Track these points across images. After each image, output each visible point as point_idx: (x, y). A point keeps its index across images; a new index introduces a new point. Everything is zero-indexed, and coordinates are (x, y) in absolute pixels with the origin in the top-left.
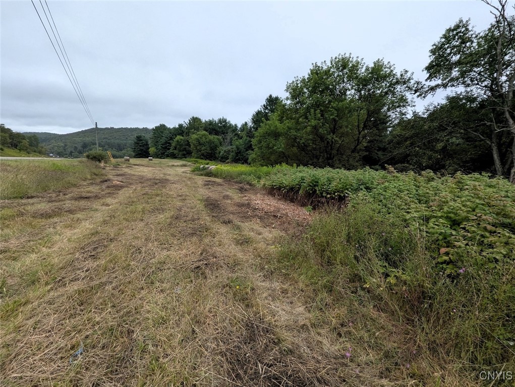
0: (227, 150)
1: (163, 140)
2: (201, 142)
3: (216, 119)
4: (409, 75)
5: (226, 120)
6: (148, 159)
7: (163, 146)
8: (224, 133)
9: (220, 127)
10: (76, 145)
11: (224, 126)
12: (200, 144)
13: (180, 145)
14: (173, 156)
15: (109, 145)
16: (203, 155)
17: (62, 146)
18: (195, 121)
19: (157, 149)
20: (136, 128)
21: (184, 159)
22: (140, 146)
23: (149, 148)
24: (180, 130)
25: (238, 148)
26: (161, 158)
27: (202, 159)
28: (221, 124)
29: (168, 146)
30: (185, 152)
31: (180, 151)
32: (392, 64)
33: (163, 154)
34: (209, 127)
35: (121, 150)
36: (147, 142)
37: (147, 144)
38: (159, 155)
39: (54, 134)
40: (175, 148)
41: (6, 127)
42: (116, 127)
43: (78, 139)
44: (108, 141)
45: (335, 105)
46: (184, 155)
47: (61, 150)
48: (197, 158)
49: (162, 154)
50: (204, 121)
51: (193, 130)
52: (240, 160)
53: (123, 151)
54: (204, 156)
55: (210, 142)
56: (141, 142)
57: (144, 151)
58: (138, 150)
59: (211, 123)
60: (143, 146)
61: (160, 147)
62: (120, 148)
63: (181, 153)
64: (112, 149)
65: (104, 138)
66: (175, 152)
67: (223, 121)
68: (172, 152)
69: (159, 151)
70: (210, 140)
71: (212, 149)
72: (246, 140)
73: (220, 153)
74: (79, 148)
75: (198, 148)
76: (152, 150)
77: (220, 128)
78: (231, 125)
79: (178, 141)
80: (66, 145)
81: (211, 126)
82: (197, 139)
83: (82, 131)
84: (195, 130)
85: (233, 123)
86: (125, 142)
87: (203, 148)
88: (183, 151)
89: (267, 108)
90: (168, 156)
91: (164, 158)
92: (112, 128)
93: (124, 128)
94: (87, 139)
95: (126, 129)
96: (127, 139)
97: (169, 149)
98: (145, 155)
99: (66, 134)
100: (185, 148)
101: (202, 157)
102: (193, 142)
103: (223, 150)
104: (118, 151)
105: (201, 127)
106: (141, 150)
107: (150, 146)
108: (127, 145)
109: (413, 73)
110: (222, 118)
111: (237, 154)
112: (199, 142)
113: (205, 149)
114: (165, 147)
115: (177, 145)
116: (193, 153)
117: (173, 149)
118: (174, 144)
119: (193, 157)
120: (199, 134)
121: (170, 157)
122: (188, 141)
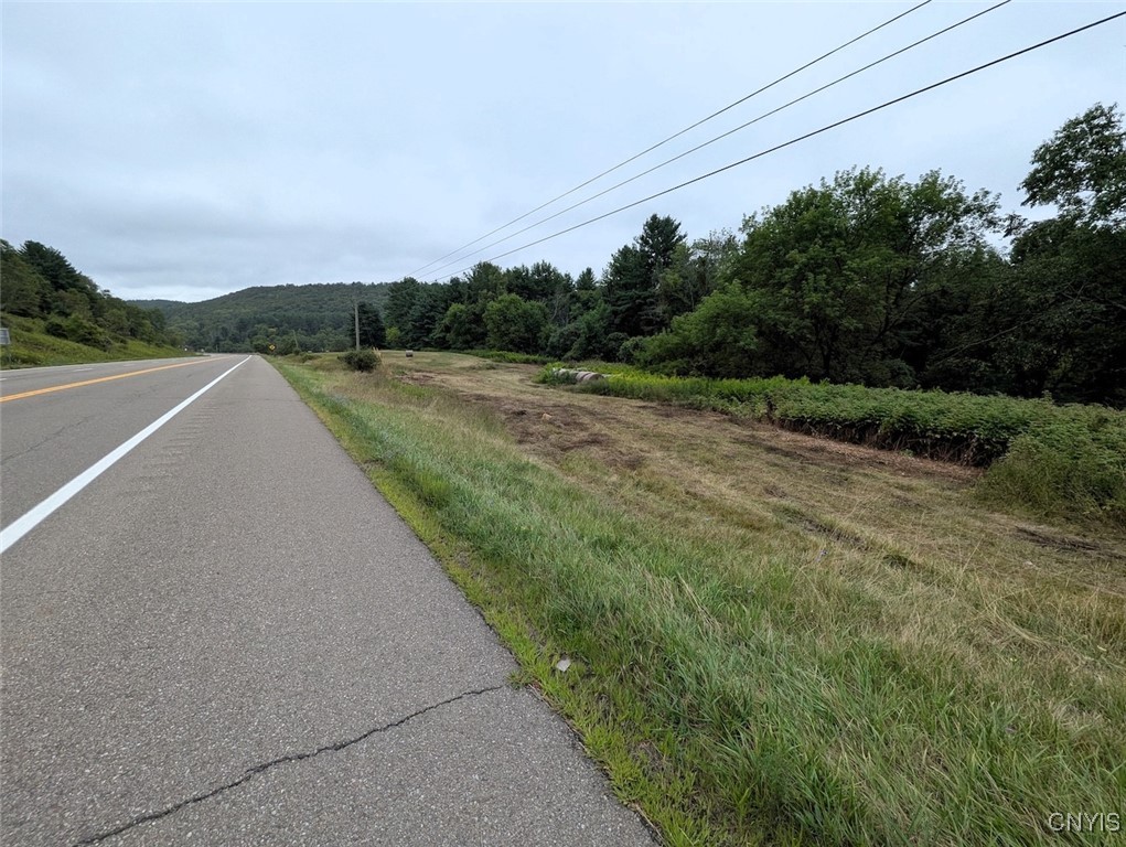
0: (566, 333)
1: (416, 312)
2: (509, 316)
3: (530, 266)
4: (990, 199)
5: (549, 267)
7: (417, 324)
8: (545, 295)
9: (537, 283)
10: (224, 325)
11: (546, 280)
12: (506, 321)
13: (460, 323)
14: (443, 345)
16: (512, 342)
17: (195, 328)
18: (485, 270)
19: (402, 331)
21: (469, 351)
22: (364, 324)
23: (383, 330)
24: (455, 291)
25: (590, 329)
27: (511, 350)
28: (539, 275)
29: (428, 323)
30: (468, 337)
31: (459, 334)
32: (957, 179)
33: (416, 340)
34: (515, 282)
35: (314, 334)
36: (376, 316)
37: (378, 321)
38: (408, 342)
39: (176, 302)
40: (448, 329)
41: (114, 296)
43: (225, 313)
44: (286, 314)
45: (854, 265)
46: (467, 342)
47: (195, 335)
48: (501, 349)
49: (414, 340)
50: (503, 270)
51: (485, 291)
52: (595, 353)
53: (318, 335)
54: (515, 345)
55: (526, 315)
57: (373, 335)
58: (361, 332)
59: (518, 274)
60: (369, 325)
61: (408, 326)
62: (309, 327)
63: (461, 339)
64: (296, 330)
65: (277, 308)
66: (450, 336)
67: (544, 270)
68: (439, 337)
69: (407, 334)
70: (525, 312)
71: (528, 329)
72: (605, 310)
73: (547, 338)
74: (233, 330)
75: (503, 328)
76: (392, 333)
77: (539, 284)
78: (558, 276)
79: (455, 315)
80: (202, 326)
81: (520, 281)
82: (499, 310)
83: (231, 294)
84: (489, 291)
85: (562, 271)
86: (319, 314)
87: (512, 328)
88: (465, 334)
89: (646, 243)
90: (427, 345)
91: (418, 350)
92: (290, 287)
93: (315, 286)
94: (243, 311)
95: (318, 287)
96: (321, 307)
97: (430, 331)
99: (200, 301)
100: (469, 329)
101: (510, 346)
102: (493, 316)
103: (554, 332)
104: (308, 335)
105: (501, 284)
106: (366, 332)
107: (384, 324)
108: (326, 321)
109: (998, 196)
110: (541, 263)
111: (589, 340)
112: (505, 317)
113: (516, 330)
114: (422, 327)
115: (452, 322)
116: (491, 339)
117: (442, 331)
118: (446, 321)
119: (492, 347)
120: (502, 300)
121: (432, 346)
122: (474, 314)
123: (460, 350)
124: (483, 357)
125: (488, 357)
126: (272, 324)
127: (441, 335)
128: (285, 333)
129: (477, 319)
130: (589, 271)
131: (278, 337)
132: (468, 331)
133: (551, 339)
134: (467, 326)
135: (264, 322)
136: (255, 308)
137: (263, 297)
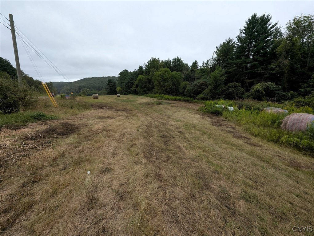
1: (127, 81)
2: (165, 78)
3: (172, 60)
5: (180, 60)
6: (116, 96)
7: (127, 85)
9: (175, 66)
10: (76, 88)
11: (178, 65)
12: (163, 80)
13: (142, 83)
14: (135, 93)
15: (93, 88)
16: (166, 90)
17: (69, 89)
19: (122, 88)
20: (109, 77)
21: (146, 95)
22: (111, 86)
23: (116, 88)
24: (140, 71)
26: (125, 94)
27: (165, 94)
28: (176, 63)
29: (130, 85)
30: (145, 89)
31: (141, 88)
33: (126, 91)
34: (166, 65)
35: (100, 91)
36: (115, 84)
37: (115, 85)
38: (124, 92)
39: (66, 82)
40: (137, 86)
42: (98, 77)
43: (77, 85)
44: (93, 85)
46: (145, 91)
48: (160, 94)
50: (161, 61)
53: (101, 91)
54: (167, 92)
55: (173, 78)
56: (111, 84)
57: (113, 90)
58: (110, 89)
60: (113, 87)
61: (124, 86)
62: (99, 89)
63: (142, 90)
64: (95, 90)
65: (91, 84)
66: (138, 89)
67: (178, 61)
68: (134, 90)
69: (124, 89)
70: (172, 76)
71: (174, 84)
74: (77, 90)
76: (118, 89)
79: (140, 79)
80: (71, 88)
81: (168, 65)
82: (160, 75)
83: (80, 80)
86: (102, 85)
87: (167, 84)
88: (144, 88)
90: (130, 93)
91: (127, 95)
92: (96, 78)
93: (102, 77)
94: (82, 84)
95: (103, 77)
96: (103, 83)
97: (131, 87)
98: (114, 93)
99: (72, 82)
100: (146, 86)
101: (165, 92)
102: (157, 78)
104: (98, 91)
105: (160, 66)
106: (111, 89)
107: (117, 86)
110: (176, 58)
111: (216, 87)
112: (163, 78)
113: (168, 85)
114: (128, 86)
115: (139, 83)
116: (156, 89)
117: (135, 87)
118: (136, 82)
119: (156, 93)
120: (161, 71)
121: (131, 93)
122: (148, 79)
123: (142, 94)
124: (152, 97)
125: (155, 97)
126: (88, 88)
127: (135, 89)
128: (92, 90)
129: (150, 81)
130: (196, 62)
131: (90, 92)
132: (145, 87)
133: (187, 88)
134: (145, 84)
135: (86, 87)
136: (86, 84)
137: (88, 81)
